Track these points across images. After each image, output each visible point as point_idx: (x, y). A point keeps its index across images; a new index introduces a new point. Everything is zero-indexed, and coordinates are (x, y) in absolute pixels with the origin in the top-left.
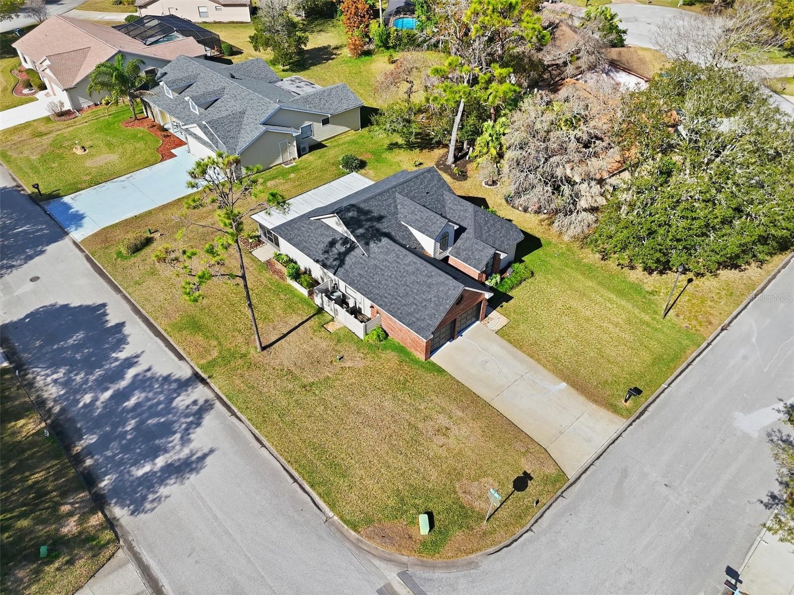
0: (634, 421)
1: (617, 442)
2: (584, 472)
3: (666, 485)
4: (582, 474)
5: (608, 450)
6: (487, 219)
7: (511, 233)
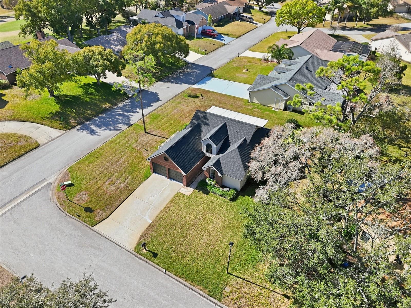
0: (134, 254)
1: (118, 246)
2: (97, 233)
3: (91, 265)
4: (96, 232)
5: (112, 242)
6: (235, 157)
7: (238, 173)
